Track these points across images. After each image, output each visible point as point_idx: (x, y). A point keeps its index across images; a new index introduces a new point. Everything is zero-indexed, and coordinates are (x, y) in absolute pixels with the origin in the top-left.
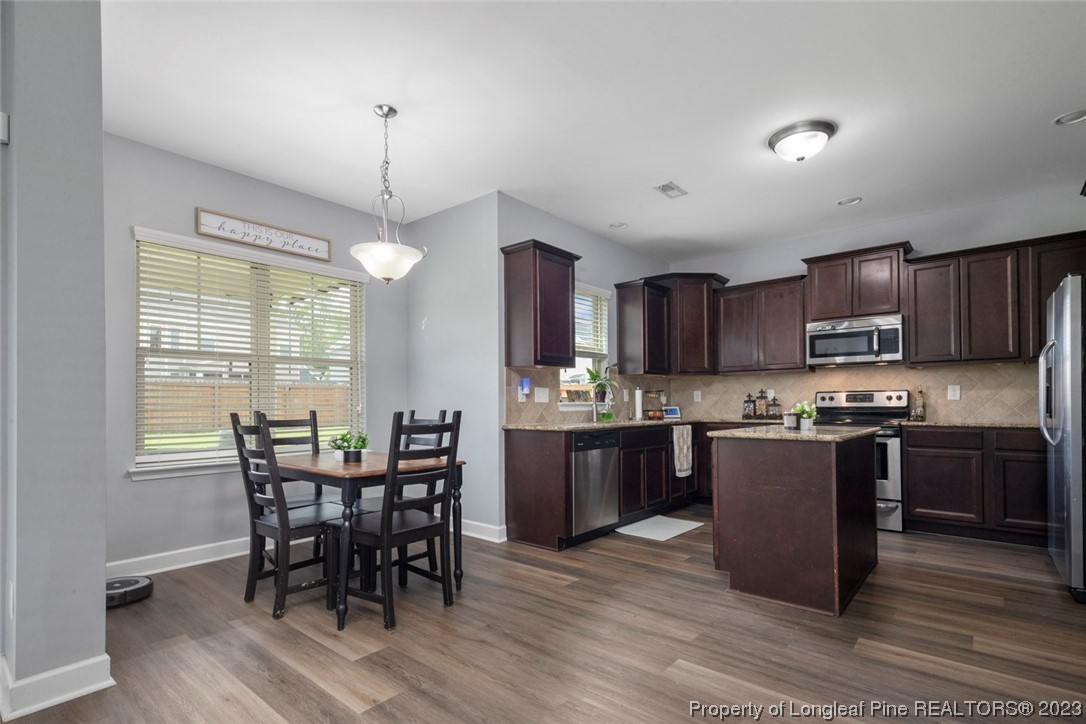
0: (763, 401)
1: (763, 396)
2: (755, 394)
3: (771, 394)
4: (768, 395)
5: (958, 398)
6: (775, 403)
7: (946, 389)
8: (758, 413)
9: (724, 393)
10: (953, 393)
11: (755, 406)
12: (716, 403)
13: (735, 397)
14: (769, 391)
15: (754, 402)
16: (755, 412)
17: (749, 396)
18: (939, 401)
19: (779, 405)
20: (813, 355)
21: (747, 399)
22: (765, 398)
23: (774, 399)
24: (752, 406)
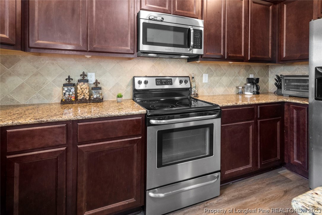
0: (85, 86)
1: (84, 79)
2: (76, 78)
3: (92, 78)
4: (89, 78)
5: (207, 82)
6: (97, 87)
7: (202, 76)
8: (80, 97)
9: (36, 75)
10: (205, 78)
11: (76, 89)
12: (22, 86)
13: (50, 79)
14: (89, 74)
15: (74, 85)
16: (76, 97)
17: (69, 79)
18: (199, 83)
19: (100, 88)
20: (145, 42)
21: (67, 82)
22: (87, 81)
23: (97, 83)
24: (73, 90)
